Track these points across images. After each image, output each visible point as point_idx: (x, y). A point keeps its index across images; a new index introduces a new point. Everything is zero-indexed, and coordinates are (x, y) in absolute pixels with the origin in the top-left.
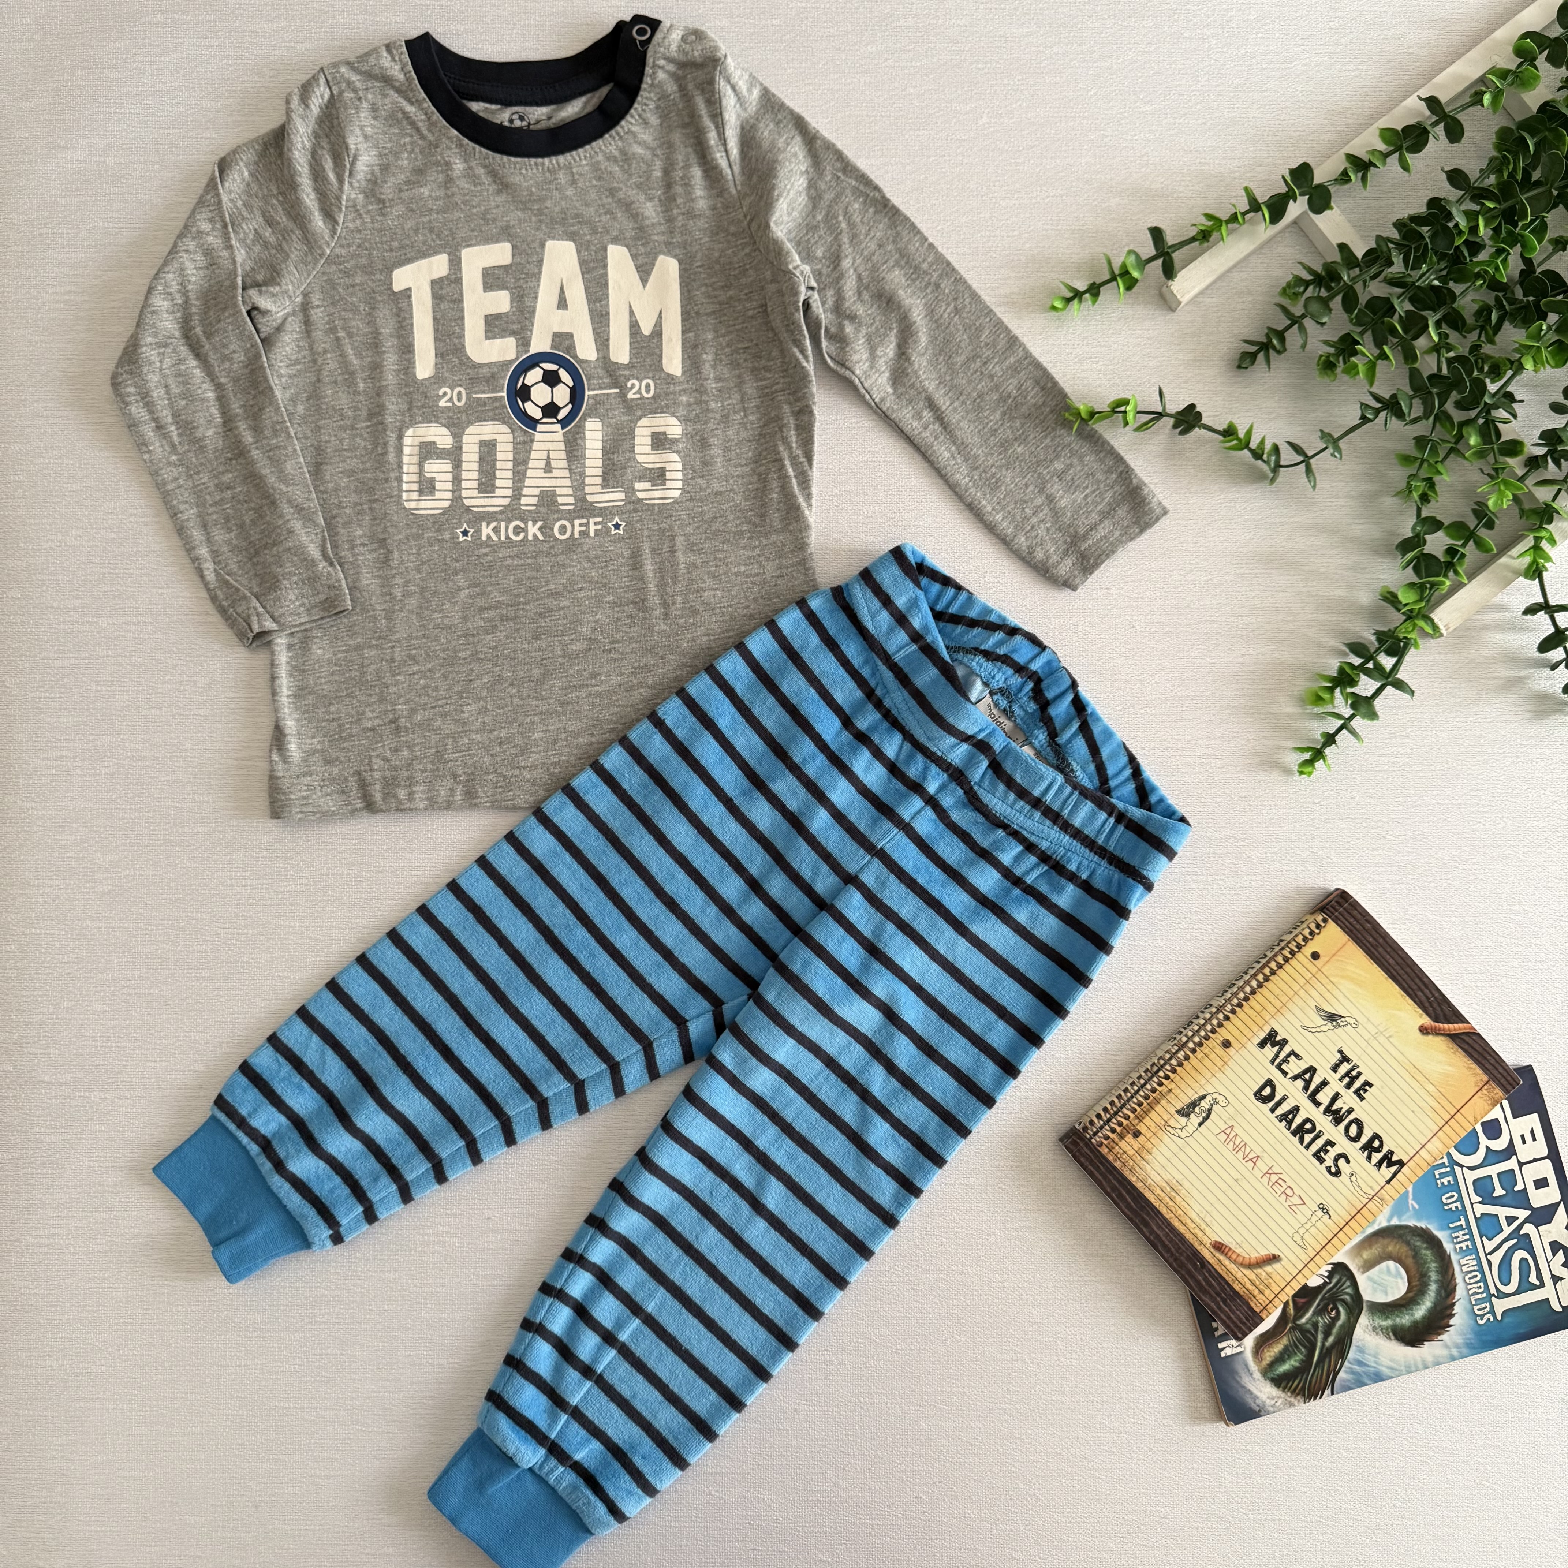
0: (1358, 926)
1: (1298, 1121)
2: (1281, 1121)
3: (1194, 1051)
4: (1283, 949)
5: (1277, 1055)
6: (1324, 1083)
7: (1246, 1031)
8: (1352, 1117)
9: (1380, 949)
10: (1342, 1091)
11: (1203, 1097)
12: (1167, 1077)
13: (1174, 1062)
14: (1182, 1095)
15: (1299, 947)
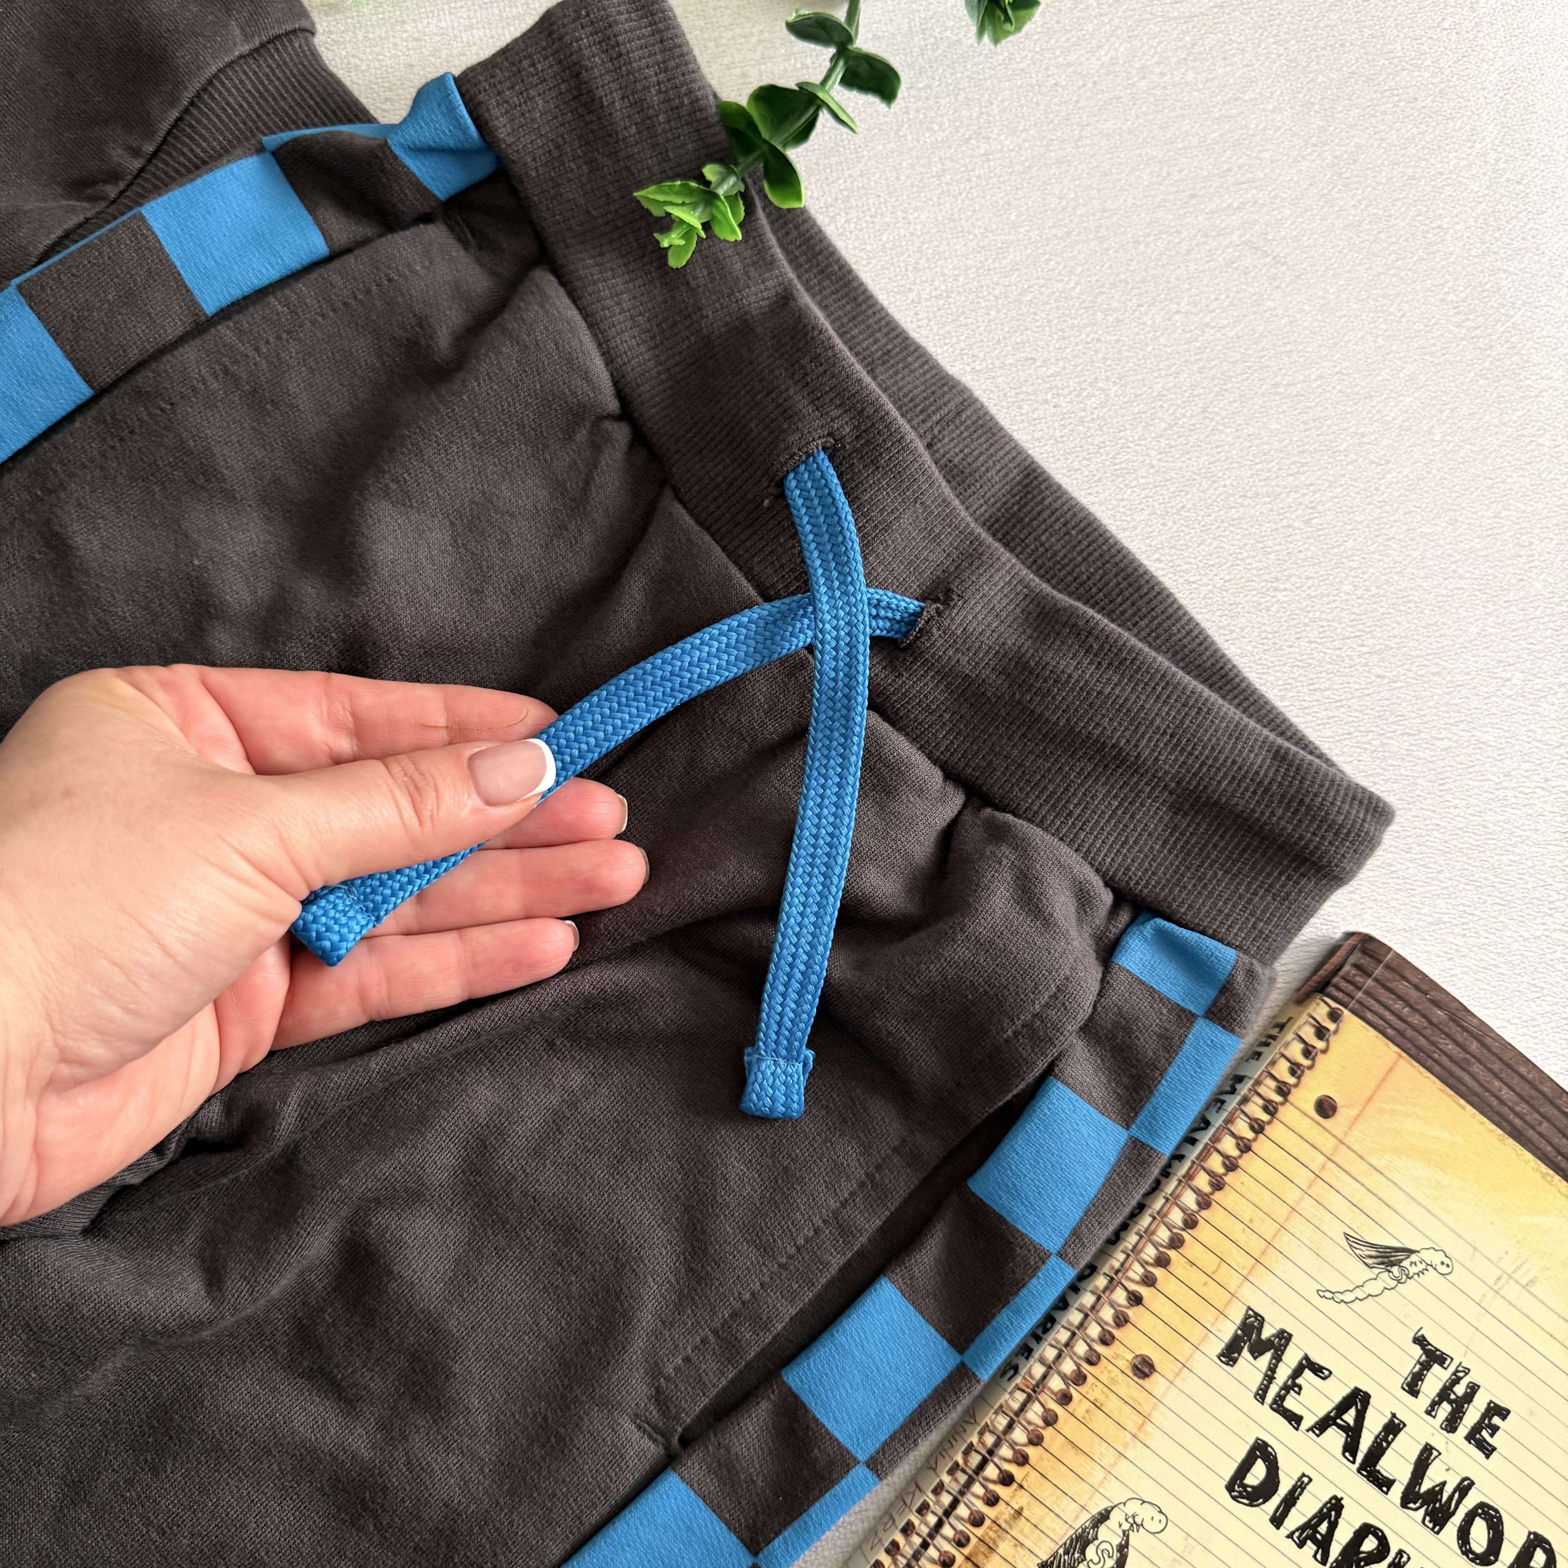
0: (1416, 1019)
1: (1343, 1536)
2: (1301, 1545)
3: (1065, 1399)
4: (1245, 1100)
5: (1270, 1377)
6: (1393, 1428)
7: (1187, 1327)
8: (1470, 1501)
9: (1476, 1068)
10: (1439, 1439)
11: (1103, 1517)
12: (1007, 1479)
13: (1019, 1435)
14: (1050, 1523)
15: (1283, 1090)
